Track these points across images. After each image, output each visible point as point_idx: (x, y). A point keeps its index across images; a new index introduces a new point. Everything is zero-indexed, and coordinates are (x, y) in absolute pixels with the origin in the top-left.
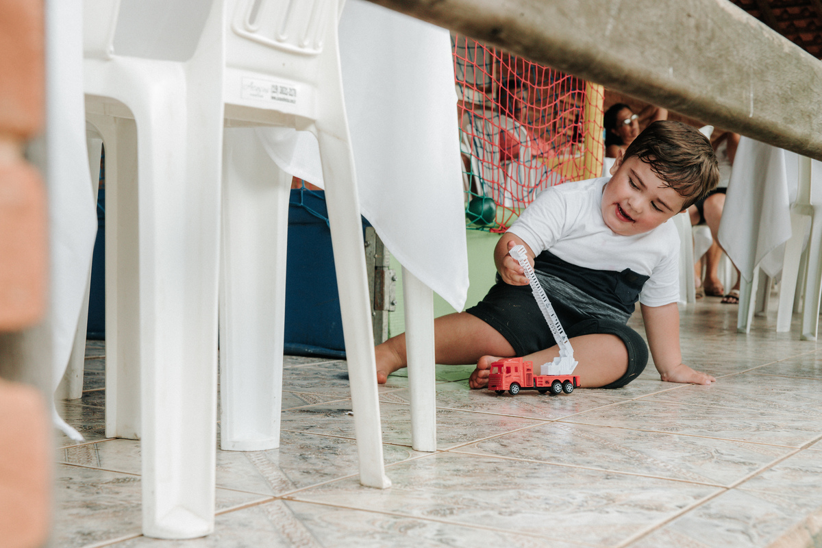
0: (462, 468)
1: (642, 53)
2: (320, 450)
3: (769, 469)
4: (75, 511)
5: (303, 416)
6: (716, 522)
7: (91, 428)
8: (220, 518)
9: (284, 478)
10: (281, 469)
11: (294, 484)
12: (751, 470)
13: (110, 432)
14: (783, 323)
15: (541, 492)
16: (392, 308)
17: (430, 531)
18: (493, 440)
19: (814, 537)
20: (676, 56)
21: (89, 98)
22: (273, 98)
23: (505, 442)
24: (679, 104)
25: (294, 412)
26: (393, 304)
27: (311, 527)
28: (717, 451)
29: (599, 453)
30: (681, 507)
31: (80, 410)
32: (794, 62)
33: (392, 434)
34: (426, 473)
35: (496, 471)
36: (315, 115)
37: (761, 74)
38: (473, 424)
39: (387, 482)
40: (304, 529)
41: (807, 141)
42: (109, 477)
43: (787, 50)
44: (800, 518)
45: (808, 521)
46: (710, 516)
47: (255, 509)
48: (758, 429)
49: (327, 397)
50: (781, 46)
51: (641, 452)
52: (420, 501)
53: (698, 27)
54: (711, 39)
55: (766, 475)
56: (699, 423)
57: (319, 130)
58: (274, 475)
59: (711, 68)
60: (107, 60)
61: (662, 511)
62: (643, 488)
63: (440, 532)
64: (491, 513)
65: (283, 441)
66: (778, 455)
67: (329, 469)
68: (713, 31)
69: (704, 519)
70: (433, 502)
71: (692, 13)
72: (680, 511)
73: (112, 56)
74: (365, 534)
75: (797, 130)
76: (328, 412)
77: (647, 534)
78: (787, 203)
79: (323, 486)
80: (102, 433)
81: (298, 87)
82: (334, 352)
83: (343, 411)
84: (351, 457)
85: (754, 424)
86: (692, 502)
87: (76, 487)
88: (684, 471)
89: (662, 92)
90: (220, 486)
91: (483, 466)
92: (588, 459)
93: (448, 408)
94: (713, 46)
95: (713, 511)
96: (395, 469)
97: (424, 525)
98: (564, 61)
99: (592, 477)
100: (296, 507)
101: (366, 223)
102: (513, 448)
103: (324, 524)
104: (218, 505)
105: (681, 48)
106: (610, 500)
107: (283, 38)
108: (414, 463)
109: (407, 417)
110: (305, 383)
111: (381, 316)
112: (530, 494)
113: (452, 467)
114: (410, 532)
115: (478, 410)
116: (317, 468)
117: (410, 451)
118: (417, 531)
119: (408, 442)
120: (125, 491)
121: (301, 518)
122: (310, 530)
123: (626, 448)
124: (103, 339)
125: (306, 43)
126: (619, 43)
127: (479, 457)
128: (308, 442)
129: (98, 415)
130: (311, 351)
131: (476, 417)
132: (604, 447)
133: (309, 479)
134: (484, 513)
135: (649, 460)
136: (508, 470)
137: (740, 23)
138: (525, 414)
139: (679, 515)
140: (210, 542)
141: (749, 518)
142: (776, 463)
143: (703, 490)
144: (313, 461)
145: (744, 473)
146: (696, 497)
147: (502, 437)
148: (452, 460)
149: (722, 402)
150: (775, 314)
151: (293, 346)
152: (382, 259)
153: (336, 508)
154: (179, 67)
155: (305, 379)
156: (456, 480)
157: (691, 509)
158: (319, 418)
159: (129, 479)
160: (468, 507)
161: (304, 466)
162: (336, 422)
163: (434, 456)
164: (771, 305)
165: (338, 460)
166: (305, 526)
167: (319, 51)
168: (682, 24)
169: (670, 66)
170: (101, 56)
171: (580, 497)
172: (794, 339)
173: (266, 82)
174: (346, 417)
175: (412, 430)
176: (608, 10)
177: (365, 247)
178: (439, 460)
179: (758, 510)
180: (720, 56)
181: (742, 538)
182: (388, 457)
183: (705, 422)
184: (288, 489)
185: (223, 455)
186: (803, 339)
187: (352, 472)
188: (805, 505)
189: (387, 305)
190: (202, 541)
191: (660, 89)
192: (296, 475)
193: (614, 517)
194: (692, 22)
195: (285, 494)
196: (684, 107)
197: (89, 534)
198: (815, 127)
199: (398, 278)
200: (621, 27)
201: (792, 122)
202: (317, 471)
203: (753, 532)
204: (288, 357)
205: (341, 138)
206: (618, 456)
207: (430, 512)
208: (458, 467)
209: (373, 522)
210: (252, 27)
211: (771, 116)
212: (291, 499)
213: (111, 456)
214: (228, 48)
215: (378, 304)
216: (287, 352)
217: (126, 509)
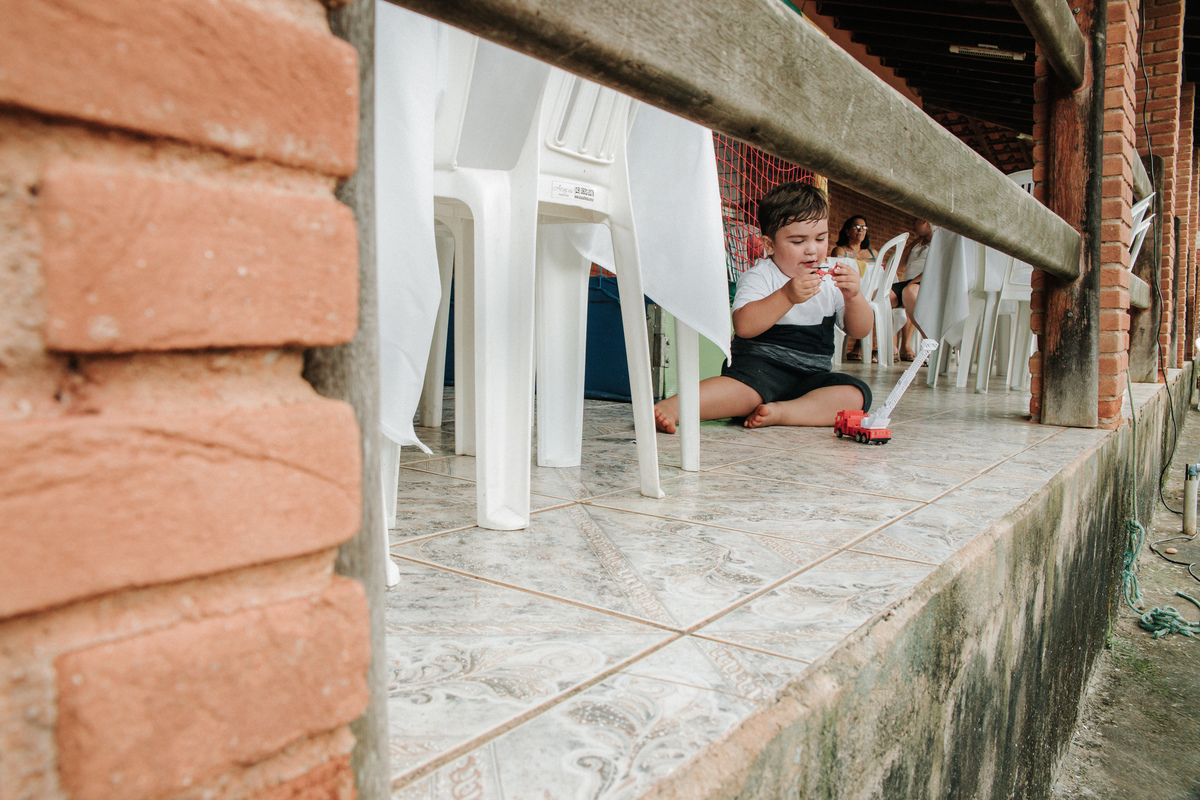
0: (719, 484)
1: (870, 155)
2: (611, 468)
3: (958, 488)
4: (430, 506)
5: (600, 443)
6: (919, 529)
7: (446, 447)
8: (534, 516)
9: (584, 488)
10: (582, 481)
11: (591, 493)
12: (944, 489)
13: (459, 451)
14: (962, 381)
15: (781, 504)
16: (666, 365)
17: (695, 531)
18: (743, 464)
19: (996, 542)
20: (896, 160)
21: (438, 200)
22: (576, 197)
23: (753, 465)
24: (897, 199)
25: (592, 440)
26: (667, 362)
27: (602, 525)
28: (917, 475)
29: (825, 475)
30: (891, 517)
31: (439, 435)
32: (984, 172)
33: (666, 458)
34: (692, 488)
35: (746, 487)
36: (609, 211)
37: (959, 179)
38: (728, 451)
39: (661, 493)
40: (597, 527)
41: (993, 235)
42: (456, 483)
43: (979, 162)
44: (985, 527)
45: (991, 529)
46: (915, 524)
47: (561, 510)
48: (948, 459)
49: (616, 429)
50: (974, 158)
51: (858, 475)
52: (686, 509)
53: (912, 138)
54: (922, 149)
55: (956, 493)
56: (902, 454)
57: (611, 223)
58: (577, 486)
59: (922, 172)
60: (453, 170)
61: (876, 520)
62: (861, 502)
63: (702, 533)
64: (742, 519)
65: (583, 461)
66: (964, 478)
67: (617, 483)
68: (924, 143)
69: (910, 527)
70: (696, 509)
71: (907, 127)
72: (891, 520)
73: (456, 168)
74: (644, 532)
75: (986, 225)
76: (618, 441)
77: (865, 537)
78: (966, 290)
79: (613, 495)
80: (453, 451)
81: (595, 188)
82: (623, 397)
83: (629, 440)
84: (635, 474)
85: (944, 455)
86: (900, 514)
87: (432, 489)
88: (892, 489)
89: (884, 188)
90: (533, 492)
91: (735, 483)
92: (817, 479)
93: (708, 439)
94: (924, 154)
95: (916, 521)
96: (667, 483)
97: (690, 527)
98: (808, 158)
99: (821, 494)
100: (592, 510)
101: (648, 301)
102: (759, 470)
103: (612, 524)
104: (533, 506)
105: (900, 154)
106: (836, 511)
107: (584, 150)
108: (682, 480)
109: (678, 445)
110: (601, 419)
111: (659, 371)
112: (773, 505)
113: (711, 483)
114: (678, 532)
115: (732, 441)
116: (609, 481)
117: (680, 471)
118: (684, 531)
119: (678, 464)
120: (466, 493)
121: (595, 518)
122: (601, 528)
123: (847, 471)
124: (453, 385)
125: (602, 154)
126: (852, 146)
127: (732, 476)
128: (602, 462)
129: (450, 439)
130: (606, 396)
131: (730, 447)
132: (829, 471)
133: (602, 489)
134: (737, 519)
135: (865, 481)
136: (755, 486)
137: (944, 138)
138: (767, 445)
139: (890, 524)
140: (525, 534)
141: (945, 527)
142: (964, 484)
143: (909, 504)
144: (606, 476)
145: (939, 492)
146: (903, 510)
147: (750, 462)
148: (712, 478)
149: (919, 438)
150: (955, 374)
151: (593, 393)
152: (660, 328)
153: (622, 512)
154: (505, 174)
155: (601, 416)
156: (715, 494)
157: (899, 519)
158: (611, 445)
159: (470, 485)
160: (724, 514)
161: (599, 480)
162: (624, 448)
163: (696, 475)
164: (952, 368)
165: (624, 476)
166: (598, 525)
167: (612, 161)
168: (900, 135)
169: (891, 168)
170: (449, 168)
171: (812, 508)
172: (968, 392)
173: (572, 185)
174: (631, 444)
175: (681, 455)
176: (843, 119)
177: (647, 319)
178: (702, 478)
179: (951, 520)
180: (929, 163)
181: (940, 541)
182: (663, 475)
183: (907, 452)
184: (586, 496)
185: (539, 469)
186: (977, 392)
187: (635, 485)
188: (988, 517)
189: (663, 363)
190: (520, 532)
191: (884, 185)
192: (592, 486)
193: (838, 524)
194: (908, 134)
195: (584, 500)
196: (902, 202)
197: (439, 523)
198: (999, 224)
199: (672, 343)
200: (853, 133)
201: (983, 219)
202: (608, 484)
203: (949, 537)
204: (589, 401)
205: (629, 229)
206: (841, 478)
207: (695, 517)
208: (716, 483)
209: (650, 524)
210: (560, 143)
211: (967, 213)
212: (588, 504)
213: (459, 468)
214: (543, 159)
215: (656, 362)
216: (587, 397)
217: (467, 506)
